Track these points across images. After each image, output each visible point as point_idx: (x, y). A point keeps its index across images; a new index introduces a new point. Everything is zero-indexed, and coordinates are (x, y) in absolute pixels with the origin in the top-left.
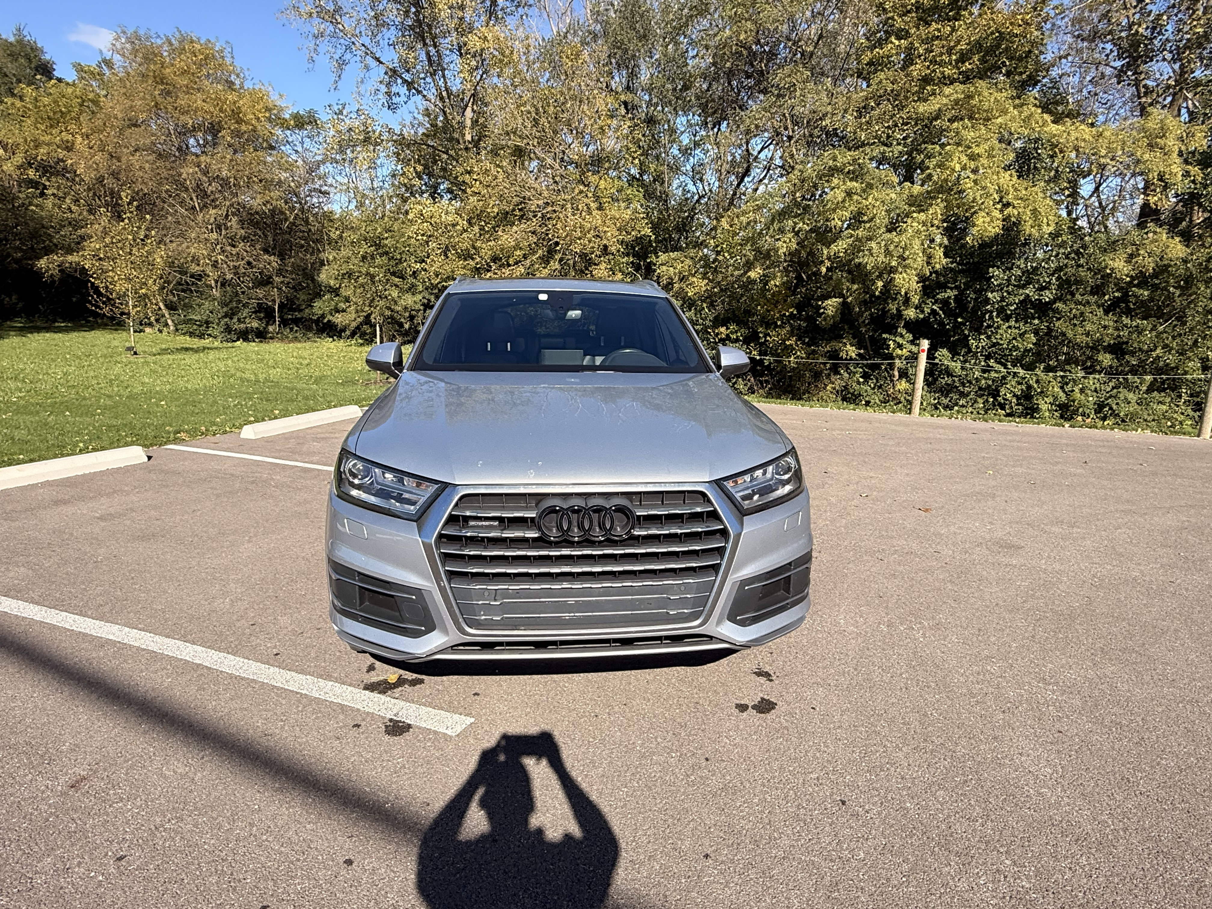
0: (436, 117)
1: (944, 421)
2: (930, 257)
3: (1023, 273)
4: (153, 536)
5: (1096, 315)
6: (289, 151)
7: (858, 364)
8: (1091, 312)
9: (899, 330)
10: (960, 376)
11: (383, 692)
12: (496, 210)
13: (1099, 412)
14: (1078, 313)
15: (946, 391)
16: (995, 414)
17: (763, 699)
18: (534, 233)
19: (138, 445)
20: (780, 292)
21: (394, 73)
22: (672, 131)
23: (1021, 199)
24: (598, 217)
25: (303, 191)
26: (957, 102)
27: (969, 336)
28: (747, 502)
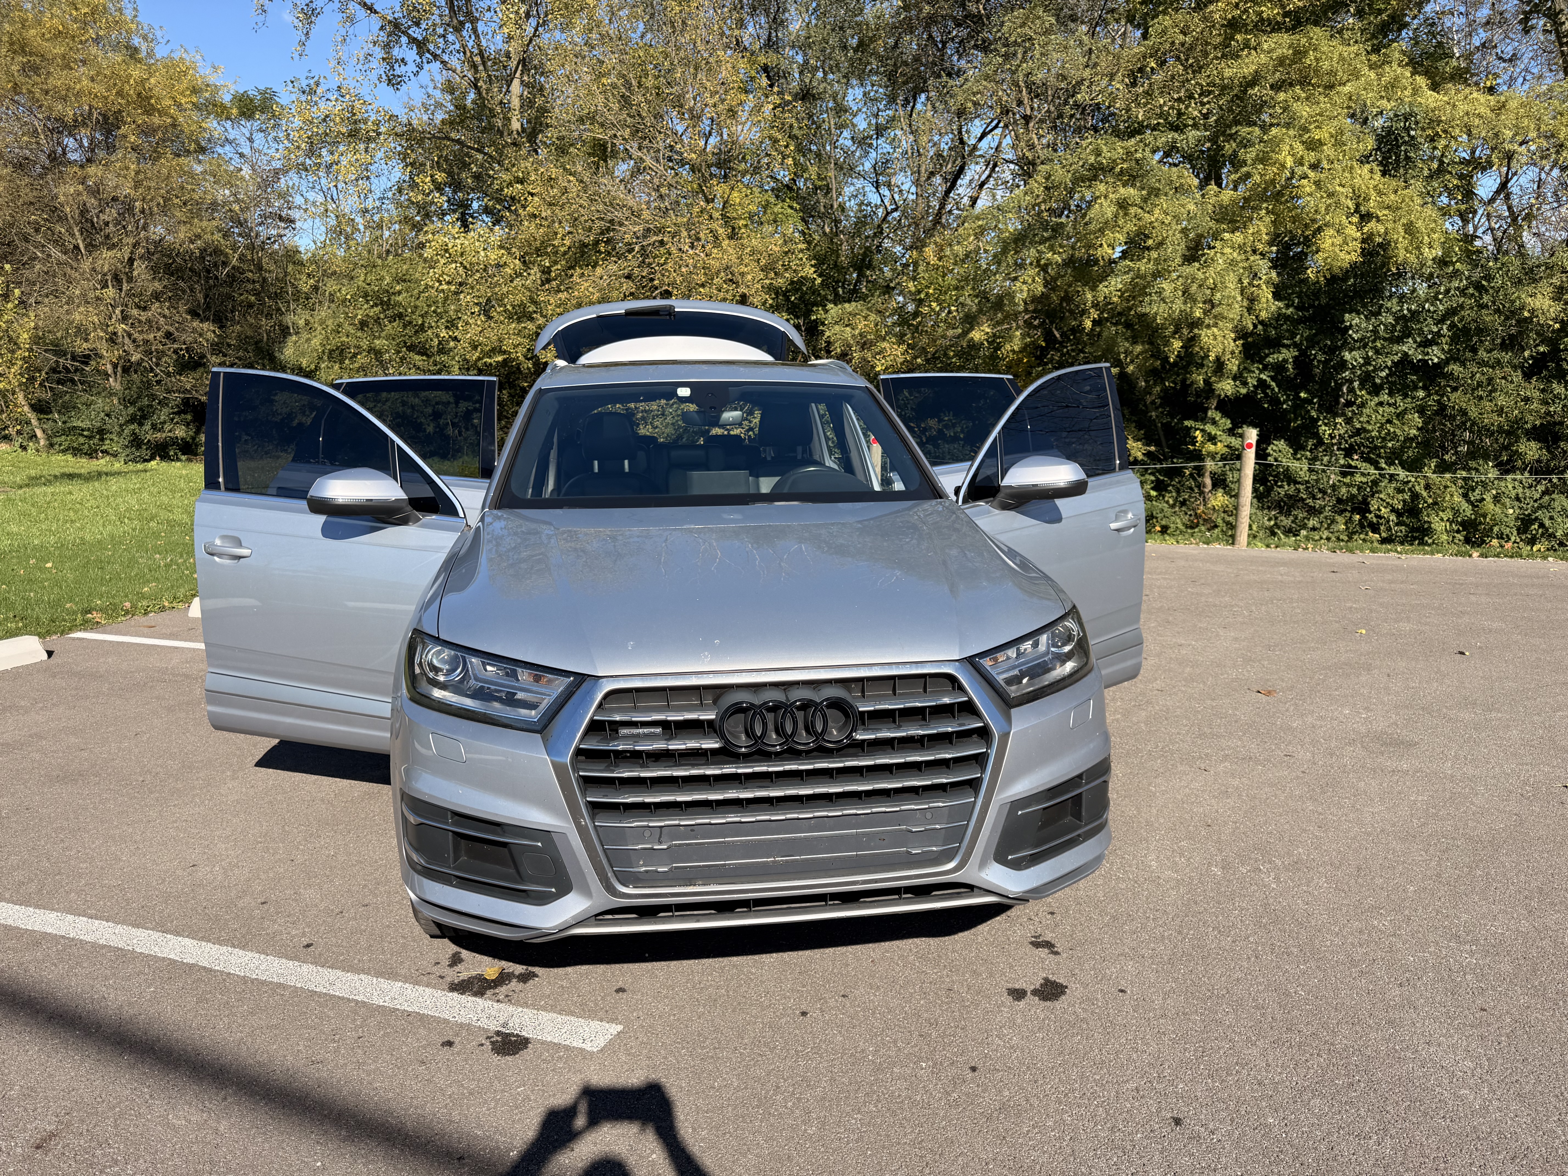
0: (464, 95)
1: (1286, 553)
2: (1252, 300)
3: (1397, 320)
4: (82, 775)
5: (1512, 382)
6: (230, 155)
7: (1147, 469)
8: (1504, 378)
9: (1210, 413)
10: (1307, 482)
11: (480, 993)
12: (567, 242)
13: (1525, 532)
14: (1484, 379)
15: (1286, 506)
16: (1364, 540)
17: (1047, 980)
18: (628, 277)
19: (30, 633)
20: (1020, 360)
21: (395, 28)
22: (841, 109)
23: (1388, 207)
24: (731, 251)
25: (253, 217)
26: (1281, 61)
27: (1318, 419)
28: (1013, 688)
